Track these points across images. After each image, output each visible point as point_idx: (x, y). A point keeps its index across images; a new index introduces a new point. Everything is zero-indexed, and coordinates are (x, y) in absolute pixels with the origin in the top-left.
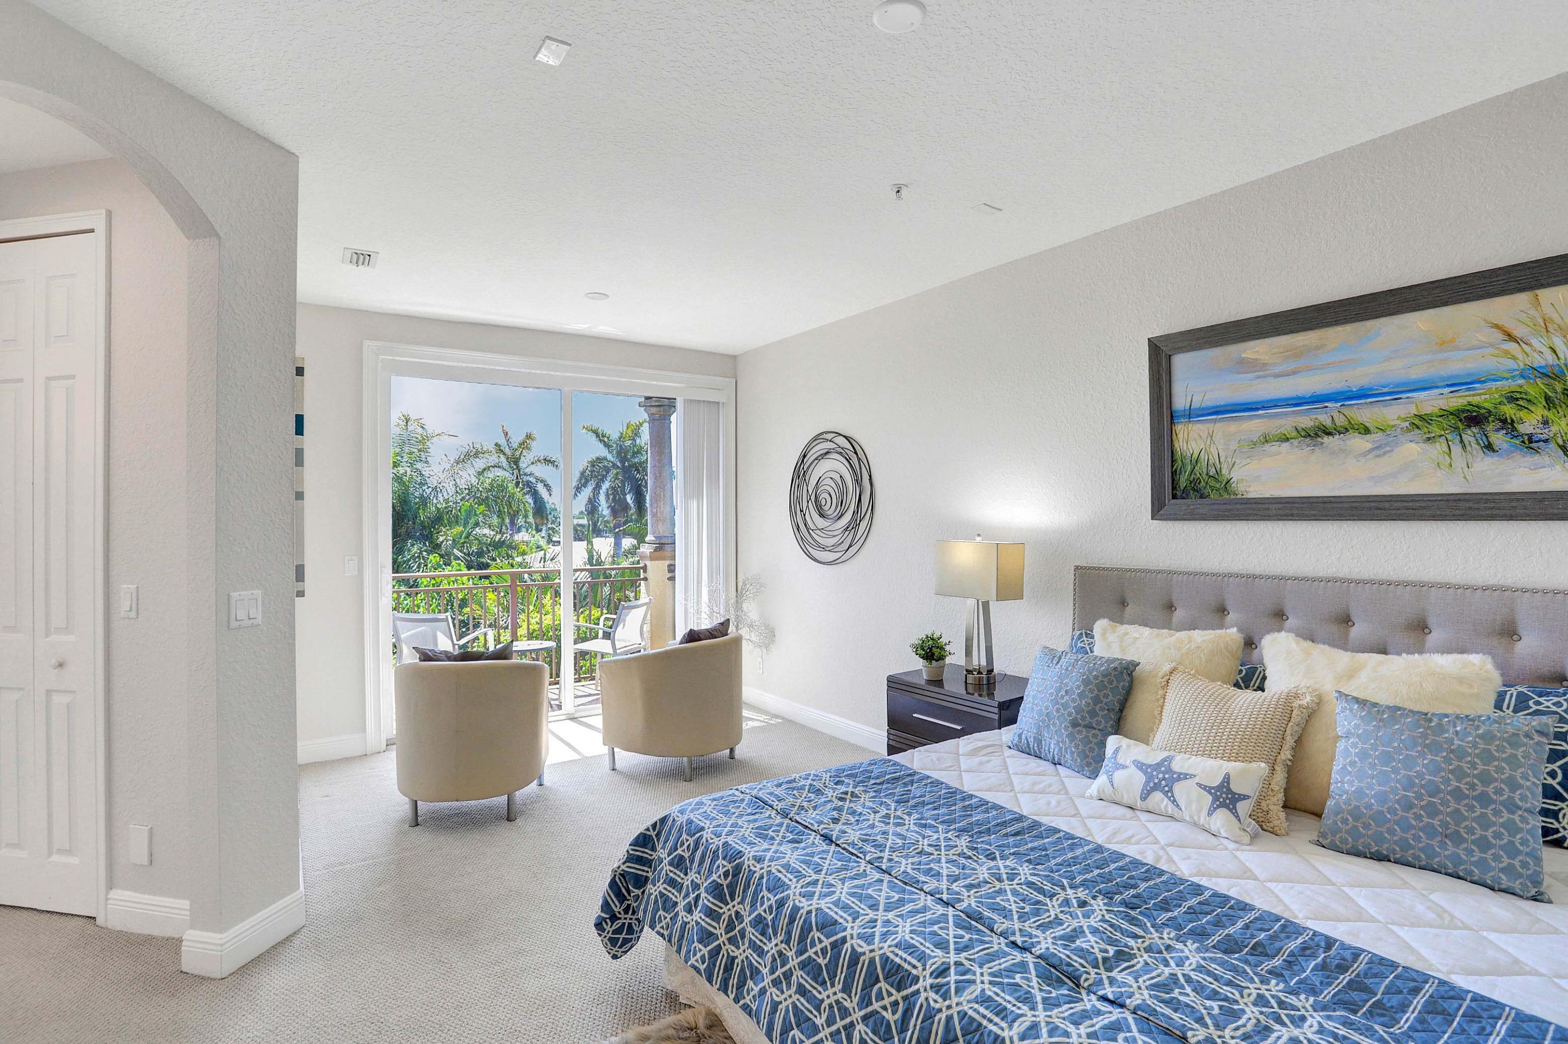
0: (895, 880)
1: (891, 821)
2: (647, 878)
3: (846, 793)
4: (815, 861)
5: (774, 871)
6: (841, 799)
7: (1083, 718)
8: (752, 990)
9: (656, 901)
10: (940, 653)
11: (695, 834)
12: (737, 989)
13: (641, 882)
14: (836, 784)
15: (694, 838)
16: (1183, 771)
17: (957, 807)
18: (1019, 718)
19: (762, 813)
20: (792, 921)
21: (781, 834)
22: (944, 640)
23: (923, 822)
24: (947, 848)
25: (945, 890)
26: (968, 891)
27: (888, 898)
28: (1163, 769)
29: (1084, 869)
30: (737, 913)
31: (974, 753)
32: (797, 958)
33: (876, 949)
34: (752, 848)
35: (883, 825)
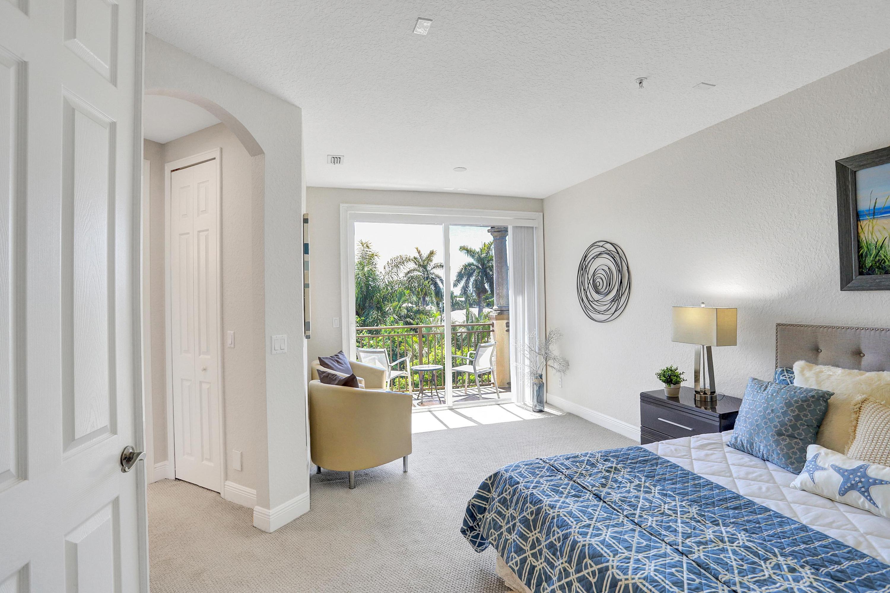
0: (643, 531)
1: (642, 489)
2: (485, 509)
3: (611, 467)
4: (589, 512)
5: (561, 515)
6: (608, 471)
7: (787, 430)
8: (546, 589)
9: (490, 523)
10: (676, 379)
11: (513, 486)
12: (536, 586)
13: (482, 510)
14: (605, 461)
15: (513, 488)
16: (879, 477)
17: (689, 484)
18: (735, 426)
19: (556, 476)
20: (572, 549)
21: (567, 490)
22: (679, 371)
23: (665, 492)
24: (682, 513)
25: (680, 543)
26: (698, 546)
27: (638, 543)
28: (859, 474)
29: (791, 543)
30: (537, 538)
31: (701, 447)
32: (576, 574)
33: (630, 579)
34: (548, 498)
35: (636, 491)
